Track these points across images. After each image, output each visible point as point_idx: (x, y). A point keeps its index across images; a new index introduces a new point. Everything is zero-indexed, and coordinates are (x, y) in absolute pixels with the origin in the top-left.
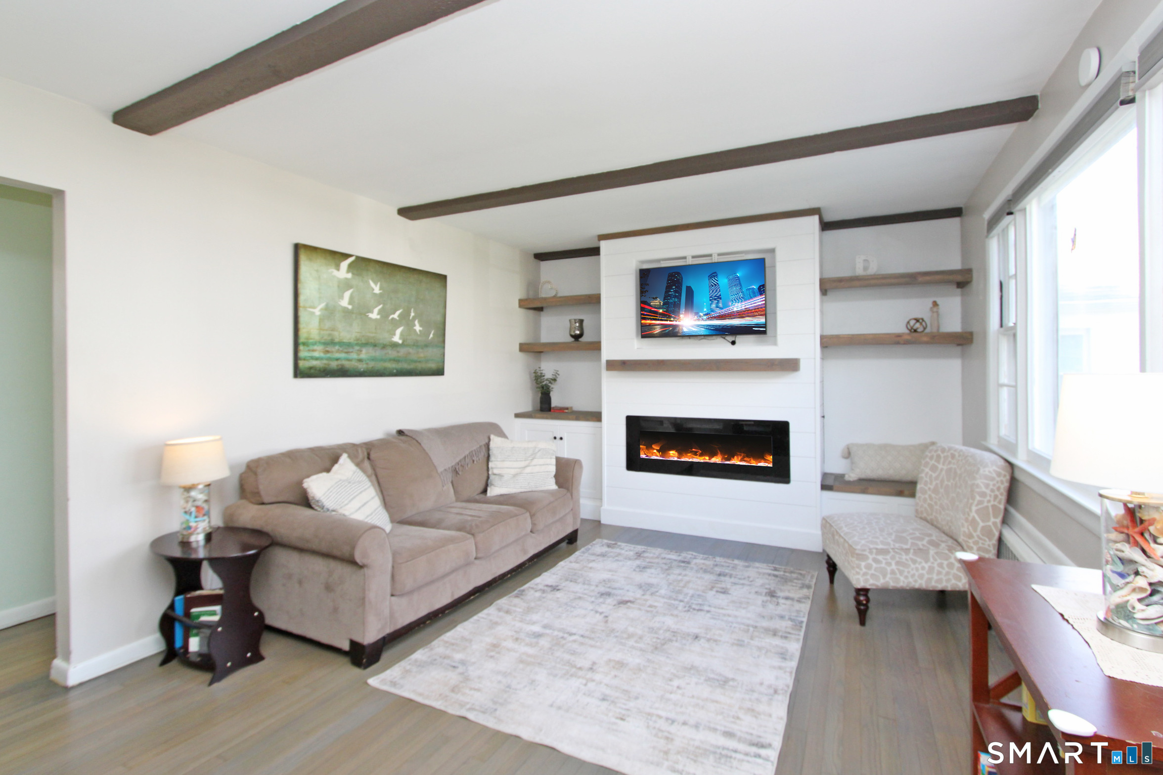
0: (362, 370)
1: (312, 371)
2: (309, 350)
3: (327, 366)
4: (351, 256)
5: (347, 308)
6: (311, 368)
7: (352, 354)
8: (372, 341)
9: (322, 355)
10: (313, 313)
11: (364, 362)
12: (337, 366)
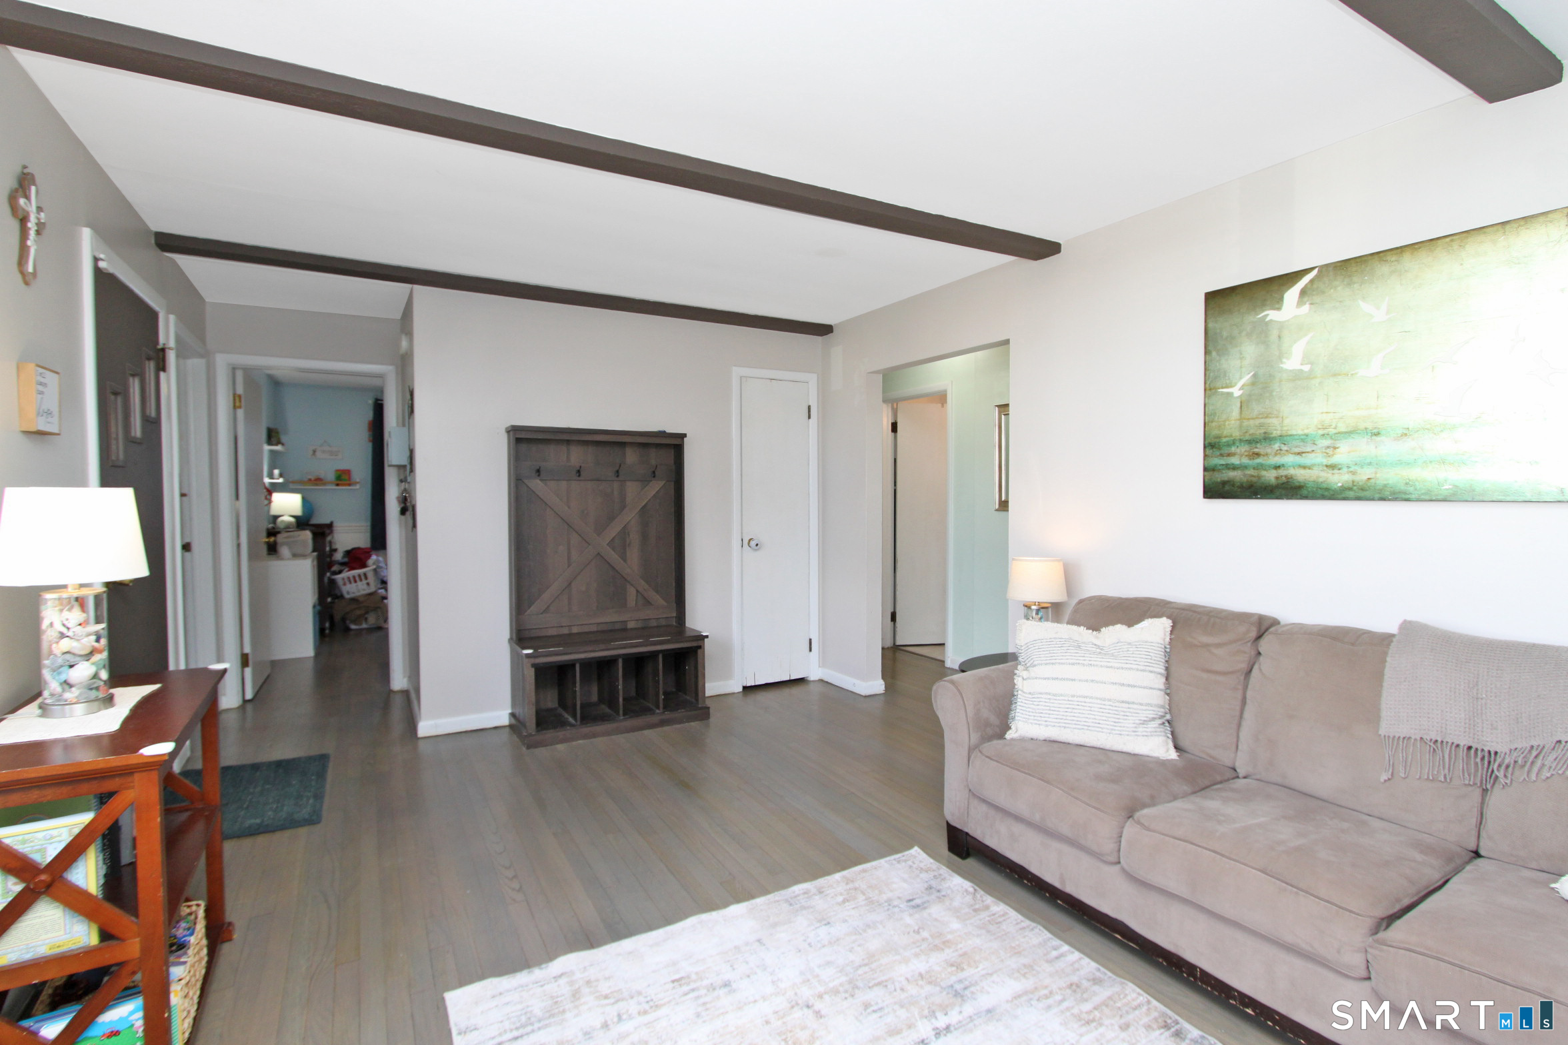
0: (1340, 485)
1: (1227, 488)
2: (1222, 455)
3: (1254, 479)
4: (1312, 269)
5: (1301, 371)
6: (1224, 483)
7: (1313, 455)
8: (1370, 426)
9: (1245, 461)
10: (1230, 395)
11: (1345, 470)
12: (1277, 478)
